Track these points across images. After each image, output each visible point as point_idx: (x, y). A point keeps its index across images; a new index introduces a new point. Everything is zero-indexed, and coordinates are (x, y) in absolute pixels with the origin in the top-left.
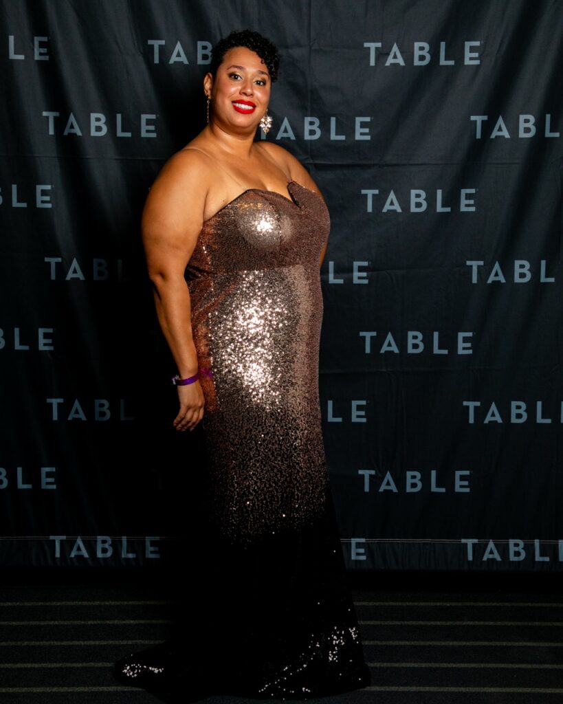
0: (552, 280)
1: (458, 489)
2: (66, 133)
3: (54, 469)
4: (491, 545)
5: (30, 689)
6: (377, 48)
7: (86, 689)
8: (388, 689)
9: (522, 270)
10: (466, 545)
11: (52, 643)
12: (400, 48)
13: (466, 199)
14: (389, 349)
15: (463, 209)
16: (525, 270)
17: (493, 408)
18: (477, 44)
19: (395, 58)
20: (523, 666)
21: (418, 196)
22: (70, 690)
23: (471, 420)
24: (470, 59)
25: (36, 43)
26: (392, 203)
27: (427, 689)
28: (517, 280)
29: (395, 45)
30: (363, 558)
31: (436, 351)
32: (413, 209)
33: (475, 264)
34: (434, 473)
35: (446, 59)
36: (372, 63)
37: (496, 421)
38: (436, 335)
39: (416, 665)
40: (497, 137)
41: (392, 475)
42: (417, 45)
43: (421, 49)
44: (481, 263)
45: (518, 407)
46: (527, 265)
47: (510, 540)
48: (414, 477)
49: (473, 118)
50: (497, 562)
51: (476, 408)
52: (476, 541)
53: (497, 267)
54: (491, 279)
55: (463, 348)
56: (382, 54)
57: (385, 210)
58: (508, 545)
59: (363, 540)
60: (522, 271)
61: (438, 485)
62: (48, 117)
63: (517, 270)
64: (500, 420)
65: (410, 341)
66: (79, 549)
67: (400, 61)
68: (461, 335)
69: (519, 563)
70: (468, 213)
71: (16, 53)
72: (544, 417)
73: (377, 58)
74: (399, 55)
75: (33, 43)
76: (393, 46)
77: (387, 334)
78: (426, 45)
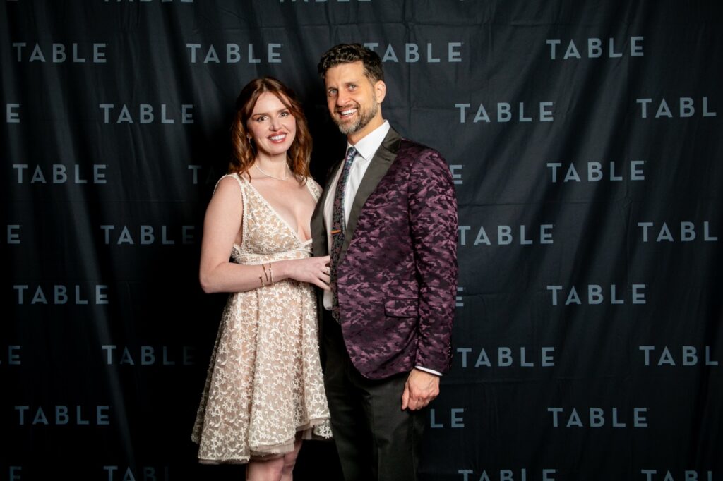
0: (622, 302)
6: (466, 108)
9: (595, 293)
12: (486, 108)
13: (545, 233)
14: (483, 363)
15: (543, 241)
16: (598, 294)
17: (574, 413)
18: (550, 104)
19: (482, 116)
21: (504, 231)
23: (556, 424)
24: (545, 116)
25: (184, 110)
26: (482, 238)
28: (591, 301)
29: (481, 105)
31: (523, 364)
32: (501, 242)
33: (555, 289)
34: (524, 471)
35: (524, 117)
36: (463, 120)
37: (577, 426)
38: (523, 350)
40: (569, 181)
41: (487, 473)
42: (500, 105)
43: (503, 109)
44: (560, 288)
45: (596, 413)
46: (599, 288)
48: (506, 475)
49: (549, 165)
51: (559, 413)
53: (573, 291)
54: (569, 301)
55: (546, 361)
56: (471, 113)
57: (476, 243)
62: (192, 170)
63: (591, 294)
64: (580, 425)
65: (501, 356)
67: (486, 118)
68: (545, 350)
70: (547, 245)
71: (167, 118)
72: (619, 421)
73: (467, 116)
74: (485, 113)
75: (181, 111)
76: (479, 106)
77: (481, 350)
78: (508, 106)
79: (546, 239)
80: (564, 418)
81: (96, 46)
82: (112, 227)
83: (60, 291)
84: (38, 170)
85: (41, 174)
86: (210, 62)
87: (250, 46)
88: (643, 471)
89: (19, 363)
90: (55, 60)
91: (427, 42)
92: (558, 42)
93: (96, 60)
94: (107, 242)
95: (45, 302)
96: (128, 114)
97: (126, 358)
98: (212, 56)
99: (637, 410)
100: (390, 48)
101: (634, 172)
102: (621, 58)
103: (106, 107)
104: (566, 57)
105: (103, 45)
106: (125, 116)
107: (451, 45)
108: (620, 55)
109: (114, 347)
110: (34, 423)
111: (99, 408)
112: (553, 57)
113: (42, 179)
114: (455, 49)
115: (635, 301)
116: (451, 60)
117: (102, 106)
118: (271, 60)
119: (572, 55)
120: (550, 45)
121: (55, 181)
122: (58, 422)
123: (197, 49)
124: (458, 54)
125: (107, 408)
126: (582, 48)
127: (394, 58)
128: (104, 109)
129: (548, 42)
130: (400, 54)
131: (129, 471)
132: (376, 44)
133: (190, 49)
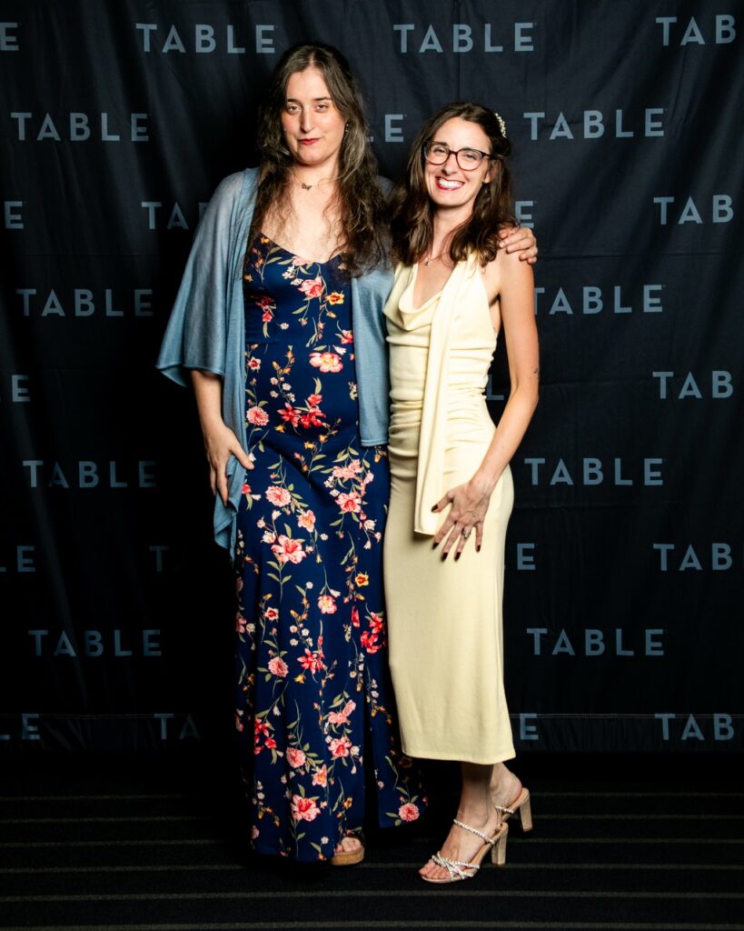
1: (649, 652)
2: (169, 227)
3: (158, 632)
4: (691, 720)
5: (133, 896)
6: (539, 119)
7: (200, 896)
8: (567, 894)
11: (158, 842)
12: (567, 118)
13: (651, 297)
14: (561, 480)
15: (647, 309)
16: (726, 383)
17: (690, 551)
19: (562, 130)
20: (734, 867)
22: (181, 896)
23: (664, 567)
24: (652, 129)
25: (134, 121)
26: (561, 304)
27: (615, 894)
28: (716, 394)
29: (561, 114)
30: (535, 737)
31: (619, 481)
33: (663, 376)
34: (619, 632)
35: (623, 130)
36: (534, 136)
37: (695, 568)
38: (618, 462)
39: (602, 867)
40: (686, 222)
41: (567, 633)
44: (671, 374)
45: (721, 551)
46: (728, 376)
47: (715, 715)
48: (594, 637)
49: (656, 200)
50: (699, 741)
51: (669, 551)
52: (672, 716)
53: (690, 379)
54: (684, 393)
55: (651, 478)
56: (546, 126)
57: (552, 312)
58: (712, 720)
59: (534, 716)
60: (722, 383)
61: (625, 647)
62: (148, 208)
63: (716, 383)
64: (699, 567)
65: (587, 471)
66: (189, 729)
68: (648, 462)
69: (726, 742)
70: (652, 314)
71: (110, 133)
73: (540, 131)
74: (566, 126)
75: (130, 122)
76: (559, 115)
77: (559, 461)
78: (599, 115)
79: (651, 305)
80: (674, 558)
81: (4, 26)
82: (34, 292)
86: (170, 51)
87: (230, 29)
91: (484, 22)
92: (673, 20)
93: (4, 47)
94: (27, 313)
96: (52, 127)
97: (58, 478)
98: (173, 43)
100: (431, 32)
103: (21, 117)
104: (684, 43)
105: (14, 25)
106: (48, 130)
107: (519, 27)
109: (40, 463)
111: (21, 549)
112: (666, 42)
114: (524, 32)
116: (518, 48)
117: (14, 115)
118: (259, 50)
119: (692, 39)
120: (661, 25)
123: (151, 31)
124: (528, 39)
125: (31, 548)
127: (437, 47)
128: (17, 119)
129: (659, 20)
130: (446, 40)
131: (64, 637)
132: (412, 27)
133: (142, 31)
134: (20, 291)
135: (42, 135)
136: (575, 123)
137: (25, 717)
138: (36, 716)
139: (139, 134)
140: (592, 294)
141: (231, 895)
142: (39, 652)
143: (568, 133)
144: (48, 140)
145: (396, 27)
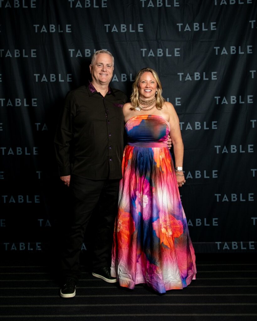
0: (244, 152)
1: (214, 225)
4: (226, 244)
6: (182, 75)
9: (233, 148)
10: (217, 244)
12: (190, 74)
13: (214, 125)
14: (189, 177)
16: (235, 149)
17: (225, 196)
18: (216, 73)
19: (188, 78)
20: (240, 286)
23: (218, 201)
24: (214, 78)
25: (68, 76)
26: (189, 127)
28: (232, 152)
29: (188, 74)
31: (205, 177)
32: (196, 129)
33: (218, 147)
34: (205, 219)
35: (205, 78)
36: (181, 80)
37: (226, 201)
38: (205, 171)
39: (203, 287)
40: (223, 103)
41: (191, 220)
43: (197, 75)
44: (220, 146)
45: (234, 196)
46: (235, 147)
47: (232, 242)
48: (198, 221)
49: (215, 97)
50: (228, 250)
51: (219, 196)
52: (220, 243)
53: (225, 148)
54: (223, 152)
55: (214, 176)
56: (184, 77)
57: (186, 129)
58: (232, 244)
61: (207, 223)
63: (232, 149)
64: (228, 201)
65: (196, 174)
66: (83, 247)
68: (214, 171)
69: (236, 250)
70: (214, 129)
71: (61, 79)
72: (243, 199)
73: (182, 78)
74: (190, 77)
75: (67, 76)
76: (187, 74)
77: (188, 172)
78: (199, 74)
79: (214, 127)
80: (221, 198)
81: (32, 50)
82: (40, 124)
83: (19, 150)
84: (9, 101)
85: (11, 103)
86: (78, 57)
87: (95, 50)
88: (252, 218)
89: (3, 178)
90: (16, 56)
91: (166, 48)
93: (32, 56)
94: (38, 130)
95: (13, 154)
96: (45, 78)
98: (79, 54)
99: (250, 194)
100: (151, 51)
101: (249, 100)
102: (244, 54)
103: (37, 75)
104: (222, 54)
105: (35, 50)
106: (44, 79)
107: (176, 49)
108: (243, 53)
109: (41, 172)
110: (10, 202)
111: (36, 196)
112: (217, 54)
113: (11, 105)
114: (177, 51)
115: (249, 151)
116: (176, 55)
117: (35, 75)
119: (224, 53)
120: (215, 49)
121: (16, 105)
122: (19, 202)
123: (73, 51)
124: (178, 53)
125: (39, 196)
126: (228, 50)
127: (153, 55)
128: (36, 76)
129: (215, 48)
130: (155, 53)
131: (48, 221)
132: (146, 49)
133: (70, 51)
134: (36, 124)
135: (43, 80)
136: (192, 76)
137: (37, 244)
138: (40, 243)
139: (69, 80)
140: (198, 124)
141: (98, 296)
142: (41, 225)
143: (190, 79)
144: (44, 82)
145: (141, 50)
